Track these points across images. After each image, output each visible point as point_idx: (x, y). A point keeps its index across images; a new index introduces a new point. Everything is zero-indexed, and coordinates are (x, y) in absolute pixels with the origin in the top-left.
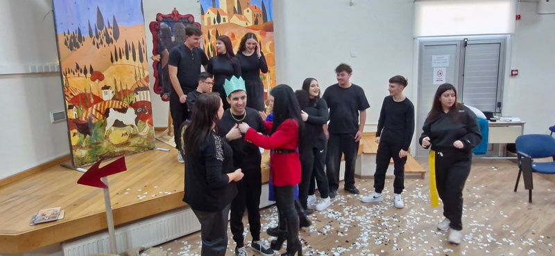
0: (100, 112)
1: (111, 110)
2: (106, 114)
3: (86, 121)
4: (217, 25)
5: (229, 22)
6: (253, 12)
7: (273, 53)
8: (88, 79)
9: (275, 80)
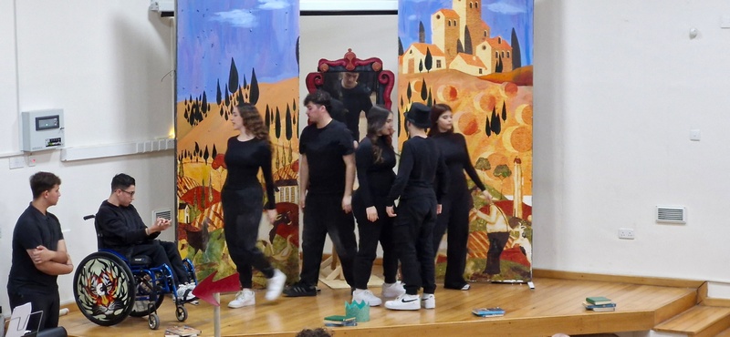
0: (218, 215)
3: (199, 229)
4: (424, 73)
5: (448, 67)
6: (493, 49)
7: (529, 127)
8: (209, 166)
9: (530, 178)
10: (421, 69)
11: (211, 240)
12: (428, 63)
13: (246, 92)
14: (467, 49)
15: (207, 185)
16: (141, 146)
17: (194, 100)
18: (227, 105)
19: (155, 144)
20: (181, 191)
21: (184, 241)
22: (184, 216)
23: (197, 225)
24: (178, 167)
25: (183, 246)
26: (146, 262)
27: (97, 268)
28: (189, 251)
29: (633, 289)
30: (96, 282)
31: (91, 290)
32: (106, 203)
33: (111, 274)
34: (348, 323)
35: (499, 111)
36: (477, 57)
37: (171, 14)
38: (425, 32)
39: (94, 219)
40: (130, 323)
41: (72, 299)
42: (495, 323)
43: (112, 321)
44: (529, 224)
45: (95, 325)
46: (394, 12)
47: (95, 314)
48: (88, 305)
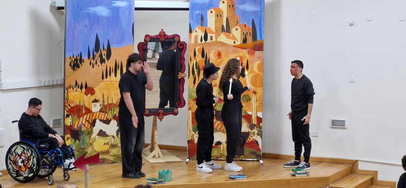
0: (88, 121)
1: (98, 121)
2: (93, 124)
3: (78, 129)
4: (203, 43)
5: (216, 40)
6: (242, 30)
7: (261, 74)
8: (83, 93)
9: (261, 102)
10: (201, 41)
11: (84, 135)
12: (206, 38)
13: (104, 53)
14: (227, 30)
15: (82, 104)
16: (45, 82)
17: (75, 56)
18: (94, 60)
19: (53, 81)
20: (67, 107)
21: (69, 136)
22: (68, 122)
23: (76, 127)
24: (66, 94)
25: (68, 138)
26: (47, 147)
27: (19, 151)
28: (71, 141)
29: (318, 164)
30: (18, 158)
31: (15, 163)
32: (24, 114)
33: (27, 154)
34: (160, 182)
35: (245, 65)
36: (233, 35)
37: (63, 8)
38: (204, 21)
39: (17, 123)
40: (37, 181)
41: (5, 167)
42: (241, 183)
43: (27, 180)
44: (261, 128)
45: (17, 182)
46: (187, 9)
47: (17, 176)
48: (14, 171)
